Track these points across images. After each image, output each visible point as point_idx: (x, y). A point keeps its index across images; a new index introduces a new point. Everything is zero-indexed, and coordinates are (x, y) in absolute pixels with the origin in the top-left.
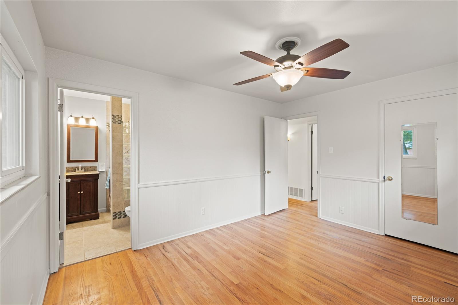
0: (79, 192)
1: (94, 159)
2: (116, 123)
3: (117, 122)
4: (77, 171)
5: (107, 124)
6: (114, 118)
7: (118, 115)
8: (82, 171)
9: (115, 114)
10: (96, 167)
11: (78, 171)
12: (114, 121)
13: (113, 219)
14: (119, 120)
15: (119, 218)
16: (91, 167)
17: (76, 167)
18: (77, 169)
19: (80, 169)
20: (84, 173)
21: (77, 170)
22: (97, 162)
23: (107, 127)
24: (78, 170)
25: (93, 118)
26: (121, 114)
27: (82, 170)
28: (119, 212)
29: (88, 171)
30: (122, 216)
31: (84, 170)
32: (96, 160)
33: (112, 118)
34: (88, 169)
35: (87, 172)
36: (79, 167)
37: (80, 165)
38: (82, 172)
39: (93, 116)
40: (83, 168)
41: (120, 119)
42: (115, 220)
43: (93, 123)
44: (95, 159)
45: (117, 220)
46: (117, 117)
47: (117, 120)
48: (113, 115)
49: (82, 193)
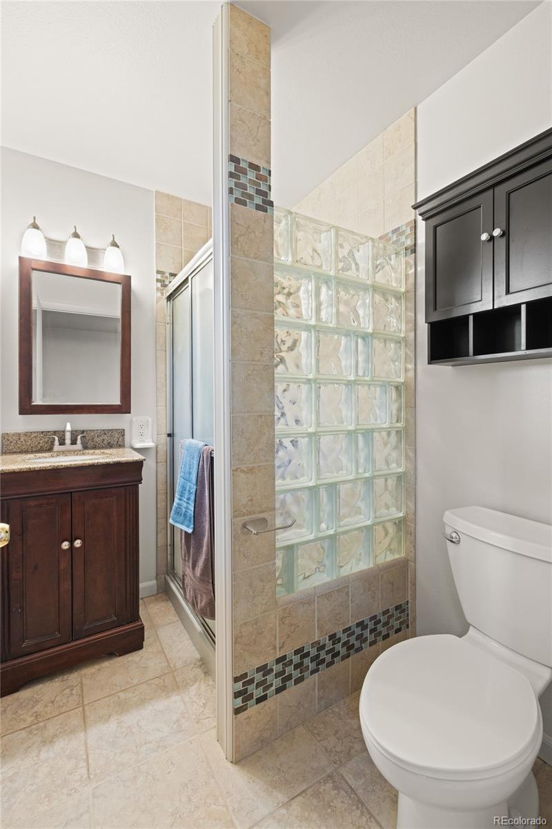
0: (65, 545)
1: (116, 401)
2: (245, 204)
3: (251, 197)
4: (57, 447)
5: (159, 277)
6: (238, 177)
7: (256, 162)
8: (74, 447)
9: (245, 156)
10: (122, 433)
11: (62, 448)
12: (237, 194)
13: (237, 711)
14: (259, 192)
15: (259, 700)
16: (105, 432)
17: (55, 433)
18: (56, 438)
19: (68, 441)
20: (83, 454)
21: (57, 442)
22: (130, 413)
23: (159, 285)
24: (60, 444)
25: (114, 244)
26: (269, 162)
27: (74, 442)
28: (258, 670)
29: (94, 448)
30: (273, 688)
31: (82, 443)
32: (124, 407)
33: (231, 175)
34: (96, 439)
35: (91, 451)
36: (64, 432)
37: (68, 424)
38: (74, 451)
39: (113, 236)
40: (79, 437)
41: (263, 188)
42: (243, 715)
43: (112, 263)
44: (121, 402)
45: (253, 710)
46: (251, 175)
47: (250, 191)
48: (233, 159)
49: (79, 548)
